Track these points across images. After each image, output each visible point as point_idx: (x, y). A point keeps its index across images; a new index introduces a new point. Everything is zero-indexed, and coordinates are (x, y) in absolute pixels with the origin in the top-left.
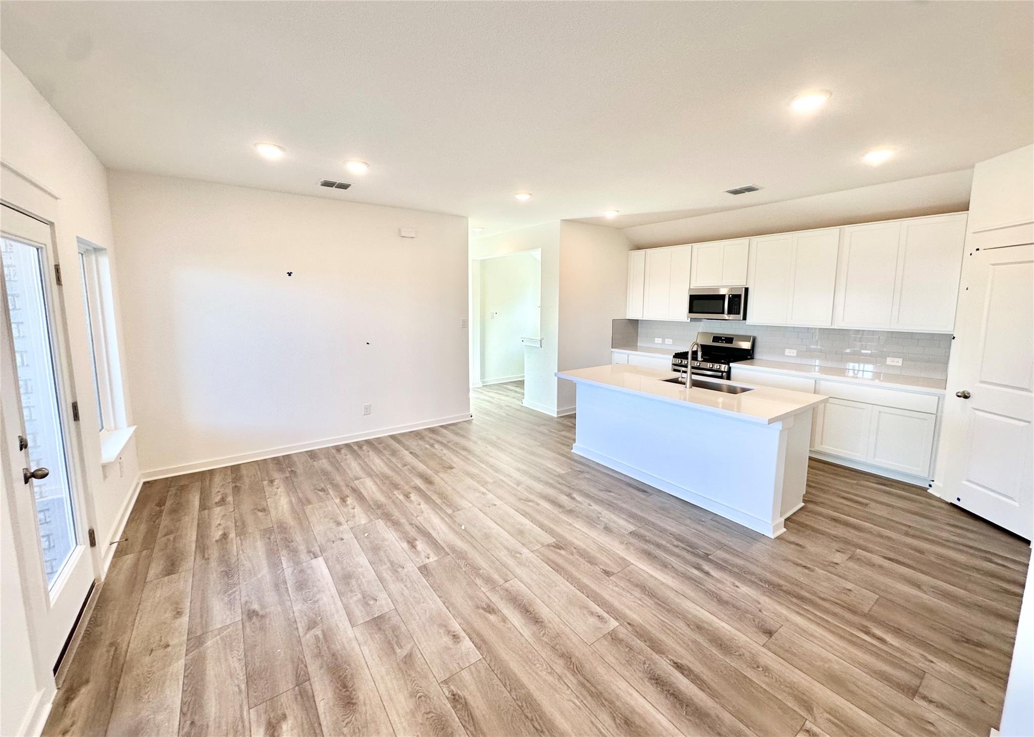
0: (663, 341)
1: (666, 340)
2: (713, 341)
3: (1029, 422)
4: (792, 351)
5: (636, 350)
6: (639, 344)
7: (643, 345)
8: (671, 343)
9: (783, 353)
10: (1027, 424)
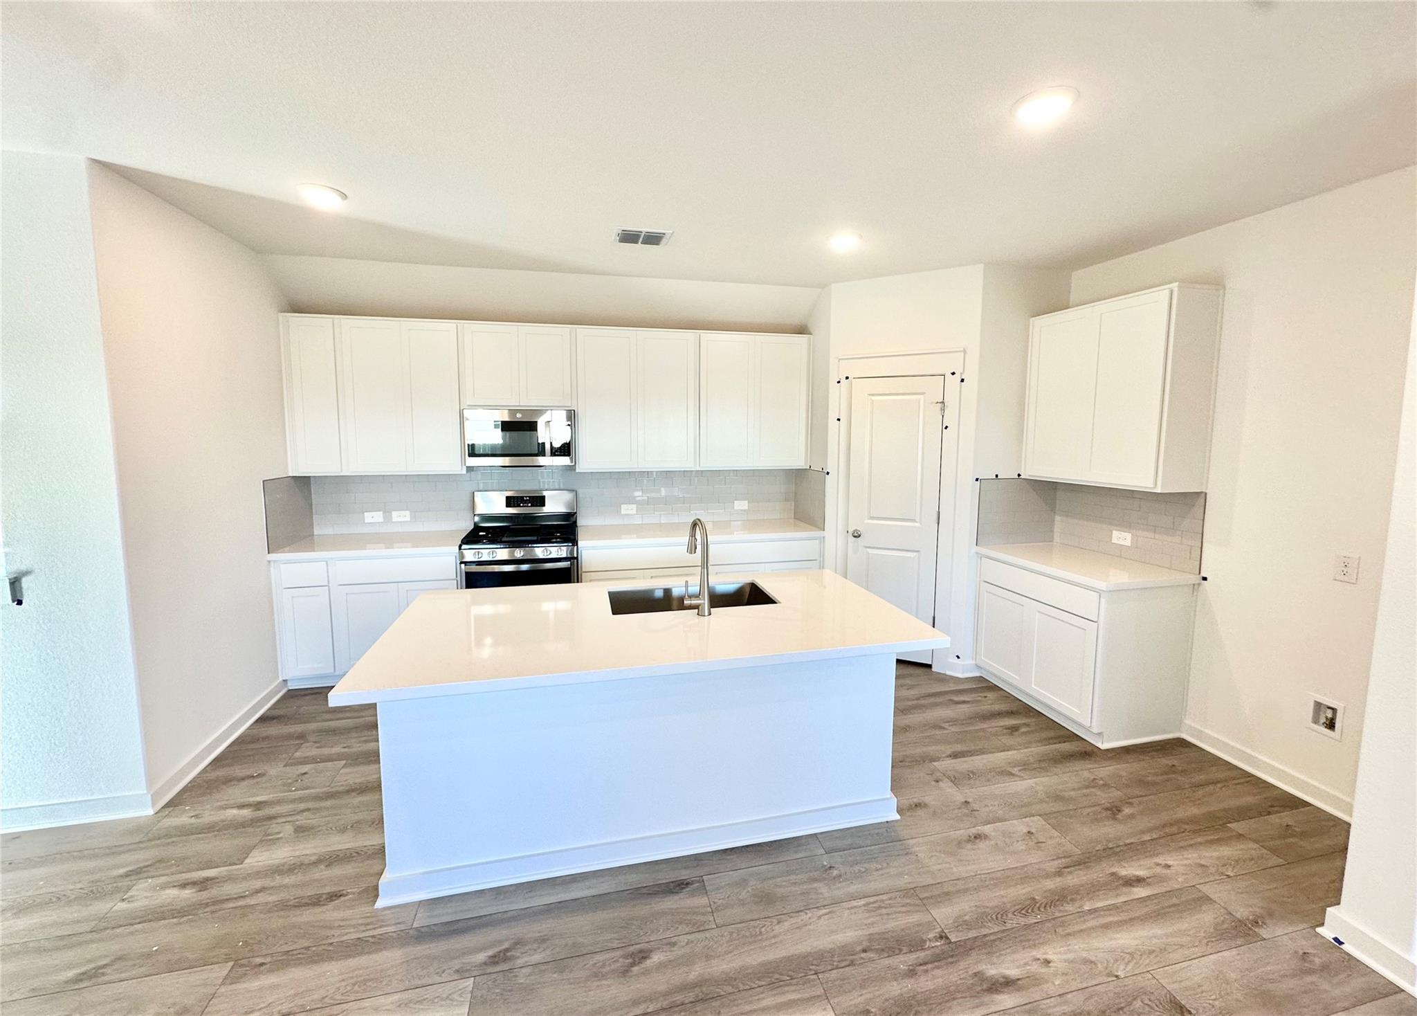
0: (388, 519)
1: (394, 514)
2: (508, 505)
3: (918, 551)
4: (631, 506)
5: (311, 548)
6: (317, 531)
7: (329, 531)
8: (408, 519)
9: (619, 511)
10: (915, 554)
